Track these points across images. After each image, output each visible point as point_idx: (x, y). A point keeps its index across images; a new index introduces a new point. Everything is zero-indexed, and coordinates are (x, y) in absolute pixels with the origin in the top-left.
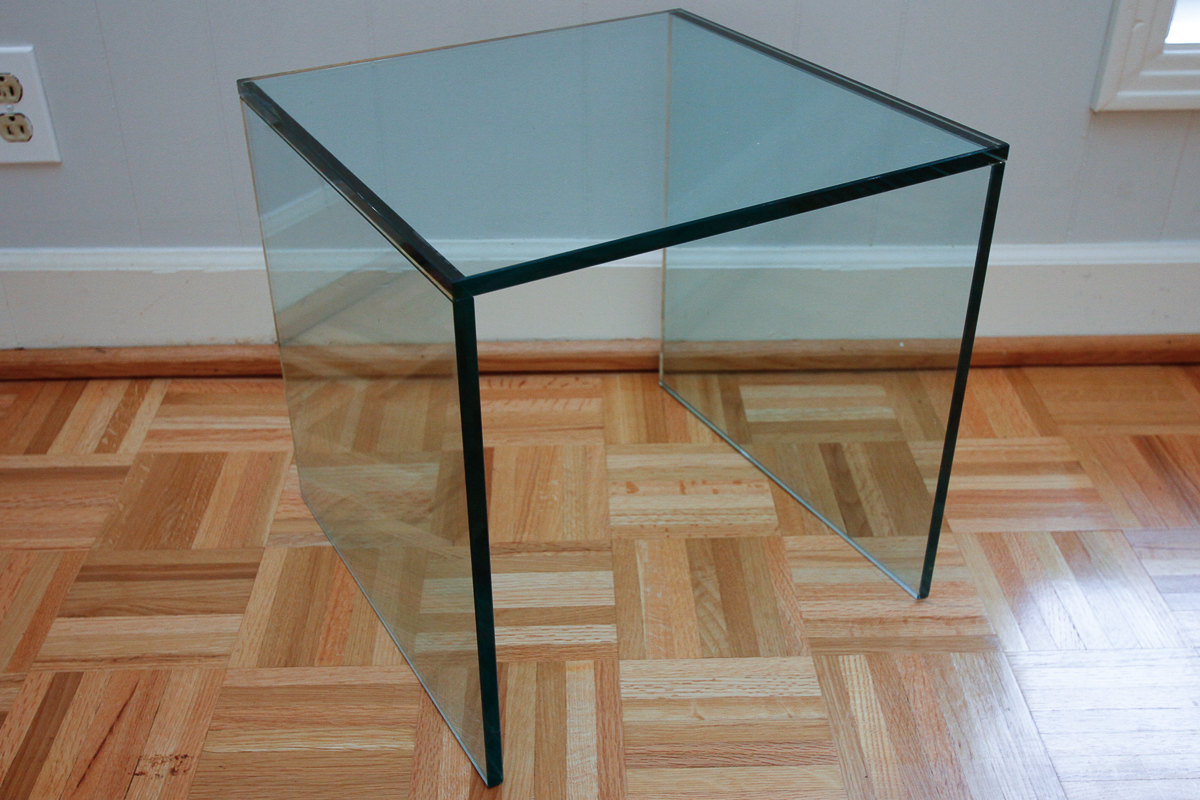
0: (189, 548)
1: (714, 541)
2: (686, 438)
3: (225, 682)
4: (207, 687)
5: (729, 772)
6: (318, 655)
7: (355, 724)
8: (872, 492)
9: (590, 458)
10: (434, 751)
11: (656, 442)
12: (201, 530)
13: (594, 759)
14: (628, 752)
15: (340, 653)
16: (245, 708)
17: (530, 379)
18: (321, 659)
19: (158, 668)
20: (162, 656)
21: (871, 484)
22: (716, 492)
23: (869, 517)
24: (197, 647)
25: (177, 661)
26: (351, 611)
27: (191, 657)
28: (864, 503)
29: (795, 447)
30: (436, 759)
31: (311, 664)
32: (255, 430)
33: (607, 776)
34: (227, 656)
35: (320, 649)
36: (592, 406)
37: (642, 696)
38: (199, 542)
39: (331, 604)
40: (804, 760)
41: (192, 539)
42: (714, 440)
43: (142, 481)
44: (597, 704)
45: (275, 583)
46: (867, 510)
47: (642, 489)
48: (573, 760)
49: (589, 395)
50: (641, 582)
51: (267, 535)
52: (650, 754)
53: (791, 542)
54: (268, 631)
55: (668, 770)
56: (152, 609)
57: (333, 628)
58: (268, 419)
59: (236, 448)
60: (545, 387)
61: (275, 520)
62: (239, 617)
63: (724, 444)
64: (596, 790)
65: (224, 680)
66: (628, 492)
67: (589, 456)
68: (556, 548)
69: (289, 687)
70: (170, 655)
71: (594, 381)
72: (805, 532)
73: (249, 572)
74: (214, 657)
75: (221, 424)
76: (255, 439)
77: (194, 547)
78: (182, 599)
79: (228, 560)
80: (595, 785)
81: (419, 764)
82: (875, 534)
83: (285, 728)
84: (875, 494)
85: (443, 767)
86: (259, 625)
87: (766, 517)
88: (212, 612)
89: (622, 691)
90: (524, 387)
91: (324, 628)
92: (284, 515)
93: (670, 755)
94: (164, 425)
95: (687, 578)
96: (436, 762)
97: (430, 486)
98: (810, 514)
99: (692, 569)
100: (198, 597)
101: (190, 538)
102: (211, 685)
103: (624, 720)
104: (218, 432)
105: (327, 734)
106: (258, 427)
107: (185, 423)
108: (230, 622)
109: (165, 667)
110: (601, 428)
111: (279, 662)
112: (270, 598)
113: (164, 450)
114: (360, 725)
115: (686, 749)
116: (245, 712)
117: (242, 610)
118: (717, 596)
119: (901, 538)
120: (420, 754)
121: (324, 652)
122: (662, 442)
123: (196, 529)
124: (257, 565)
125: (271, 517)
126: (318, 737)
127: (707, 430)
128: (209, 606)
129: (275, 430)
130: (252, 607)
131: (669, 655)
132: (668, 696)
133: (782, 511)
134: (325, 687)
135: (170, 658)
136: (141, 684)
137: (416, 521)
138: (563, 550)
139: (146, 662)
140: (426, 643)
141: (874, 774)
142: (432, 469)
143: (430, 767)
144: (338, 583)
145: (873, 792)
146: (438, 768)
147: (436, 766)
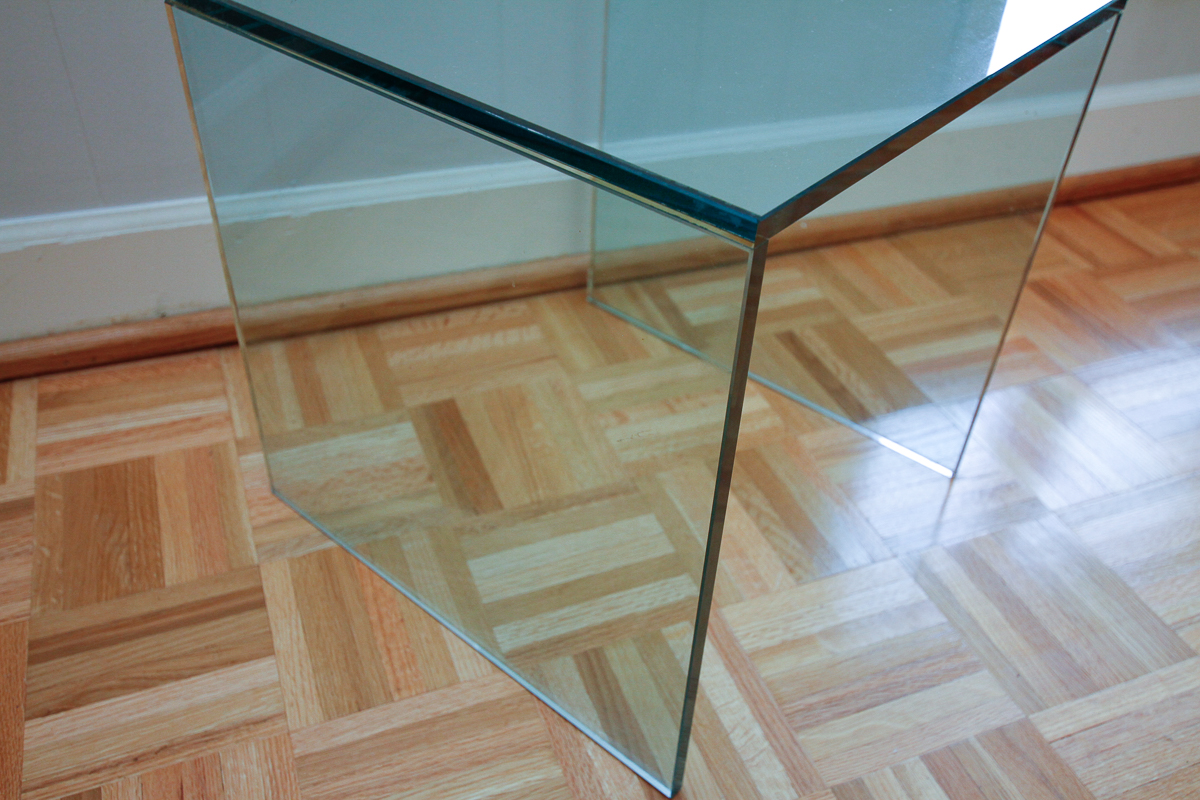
0: (163, 586)
2: (643, 353)
3: (296, 751)
4: (276, 764)
5: (896, 706)
6: (392, 688)
7: (480, 763)
8: (848, 374)
9: (562, 393)
10: (586, 769)
11: (617, 361)
12: (167, 560)
13: (758, 731)
14: (788, 711)
15: (416, 676)
16: (338, 778)
17: (452, 316)
18: (398, 690)
19: (200, 755)
20: (196, 737)
21: (842, 366)
22: (704, 405)
23: (862, 401)
24: (237, 714)
25: (221, 739)
26: (402, 620)
27: (236, 728)
28: (848, 387)
30: (594, 779)
31: (389, 698)
32: (174, 423)
33: (782, 747)
34: (281, 715)
35: (390, 677)
36: (532, 335)
38: (171, 575)
39: (374, 618)
40: (952, 675)
41: (160, 574)
42: (671, 350)
43: (58, 513)
44: (726, 665)
45: (294, 607)
46: (856, 395)
47: (633, 416)
48: (738, 740)
49: (523, 323)
50: (687, 519)
51: (253, 548)
52: (810, 708)
53: (808, 441)
54: (316, 670)
55: (836, 721)
56: (153, 678)
57: (392, 646)
58: (180, 407)
59: (160, 449)
60: (473, 322)
61: (255, 528)
62: (268, 662)
64: (781, 767)
65: (292, 748)
66: (621, 423)
67: (557, 390)
68: (582, 500)
69: (377, 736)
70: (206, 734)
72: (814, 428)
73: (255, 601)
74: (265, 721)
75: (126, 422)
76: (179, 433)
77: (168, 583)
78: (186, 655)
79: (217, 591)
80: (776, 761)
81: (578, 792)
83: (402, 790)
84: (853, 376)
85: (606, 787)
86: (301, 665)
87: (769, 420)
88: (233, 662)
89: (743, 642)
91: (383, 651)
92: (261, 520)
93: (830, 703)
94: (51, 437)
96: (596, 783)
100: (207, 648)
101: (158, 573)
102: (280, 758)
103: (763, 675)
104: (128, 433)
105: (455, 784)
106: (176, 417)
107: (80, 429)
108: (260, 672)
109: (207, 751)
110: (554, 357)
111: (350, 706)
112: (297, 627)
113: (70, 467)
114: (486, 761)
115: (840, 692)
116: (340, 783)
117: (269, 651)
120: (573, 779)
121: (397, 681)
122: (624, 362)
123: (161, 559)
124: (260, 589)
125: (247, 525)
126: (445, 791)
128: (225, 656)
129: (198, 419)
130: (280, 642)
131: (765, 591)
132: (790, 636)
134: (421, 724)
135: (208, 737)
136: (187, 782)
137: (421, 494)
138: (589, 501)
139: (179, 752)
140: (510, 637)
141: (1022, 670)
142: (407, 430)
143: (592, 792)
144: (369, 590)
145: (1033, 691)
146: (602, 791)
147: (598, 789)
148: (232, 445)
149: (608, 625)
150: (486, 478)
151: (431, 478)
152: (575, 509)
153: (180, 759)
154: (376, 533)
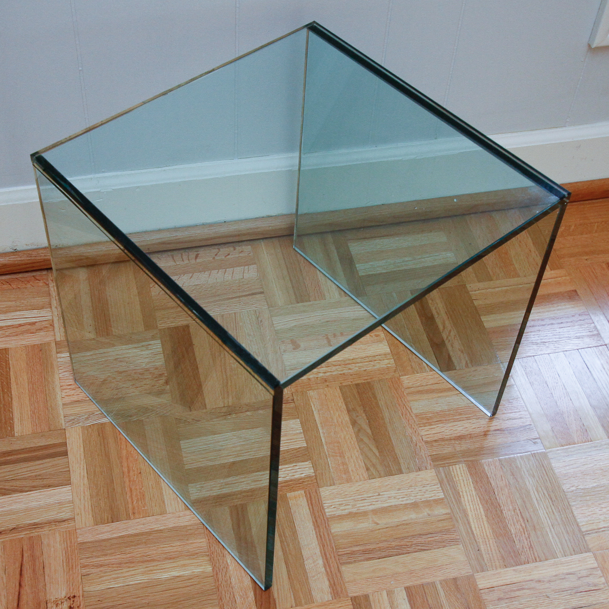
0: (13, 436)
1: (357, 385)
2: (322, 296)
3: (79, 540)
4: (69, 544)
5: (400, 558)
6: (131, 512)
7: (170, 559)
8: (450, 331)
9: (261, 321)
10: (225, 570)
11: (302, 301)
12: (16, 420)
13: (320, 562)
14: (340, 553)
15: (144, 507)
16: (98, 557)
17: (201, 252)
18: (134, 513)
19: (32, 535)
20: (30, 525)
21: (448, 324)
23: (451, 353)
24: (52, 515)
25: (42, 528)
26: (140, 473)
27: (49, 523)
28: (446, 342)
29: (394, 295)
30: (227, 575)
31: (128, 518)
32: (20, 325)
33: (331, 572)
34: (73, 519)
35: (130, 506)
37: (339, 513)
38: (18, 429)
39: (126, 470)
40: (442, 544)
42: (340, 294)
44: (313, 522)
45: (82, 457)
46: (450, 348)
47: (302, 345)
48: (309, 564)
49: (247, 262)
50: (319, 425)
51: (62, 417)
52: (353, 553)
53: (407, 380)
54: (91, 496)
55: (366, 562)
56: (8, 490)
57: (133, 488)
58: (27, 314)
60: (214, 258)
61: (64, 404)
62: (68, 488)
63: (348, 298)
64: (327, 583)
65: (77, 538)
66: (294, 349)
67: (260, 319)
69: (120, 537)
70: (35, 524)
71: (247, 249)
72: (414, 371)
73: (60, 451)
74: (64, 521)
76: (23, 333)
77: (16, 434)
78: (25, 479)
79: (43, 442)
80: (326, 579)
81: (218, 581)
82: (457, 368)
83: (129, 567)
84: (452, 333)
85: (233, 580)
86: (84, 493)
87: (387, 361)
88: (49, 486)
89: (326, 510)
90: (198, 260)
91: (127, 489)
92: (67, 400)
93: (365, 552)
95: (347, 418)
96: (228, 578)
97: (160, 361)
98: (414, 356)
99: (349, 411)
100: (36, 476)
101: (11, 427)
102: (71, 542)
103: (333, 531)
105: (155, 568)
108: (62, 494)
109: (35, 533)
110: (262, 293)
111: (108, 519)
112: (84, 469)
114: (174, 558)
115: (372, 547)
116: (99, 559)
117: (68, 482)
118: (369, 431)
119: (473, 369)
120: (217, 574)
121: (134, 508)
122: (306, 301)
123: (12, 419)
124: (65, 444)
125: (60, 403)
126: (152, 571)
127: (334, 286)
128: (45, 482)
129: (34, 323)
130: (75, 478)
131: (349, 480)
132: (354, 510)
133: (396, 355)
134: (142, 534)
135: (36, 526)
136: (25, 548)
137: (160, 393)
138: (258, 409)
139: (21, 531)
140: (196, 491)
141: (482, 548)
142: (157, 346)
143: (225, 582)
144: (124, 452)
145: (484, 560)
146: (231, 582)
147: (229, 581)
148: (53, 345)
149: (252, 491)
150: (200, 386)
151: (167, 383)
152: (248, 413)
153: (22, 535)
154: (131, 416)
